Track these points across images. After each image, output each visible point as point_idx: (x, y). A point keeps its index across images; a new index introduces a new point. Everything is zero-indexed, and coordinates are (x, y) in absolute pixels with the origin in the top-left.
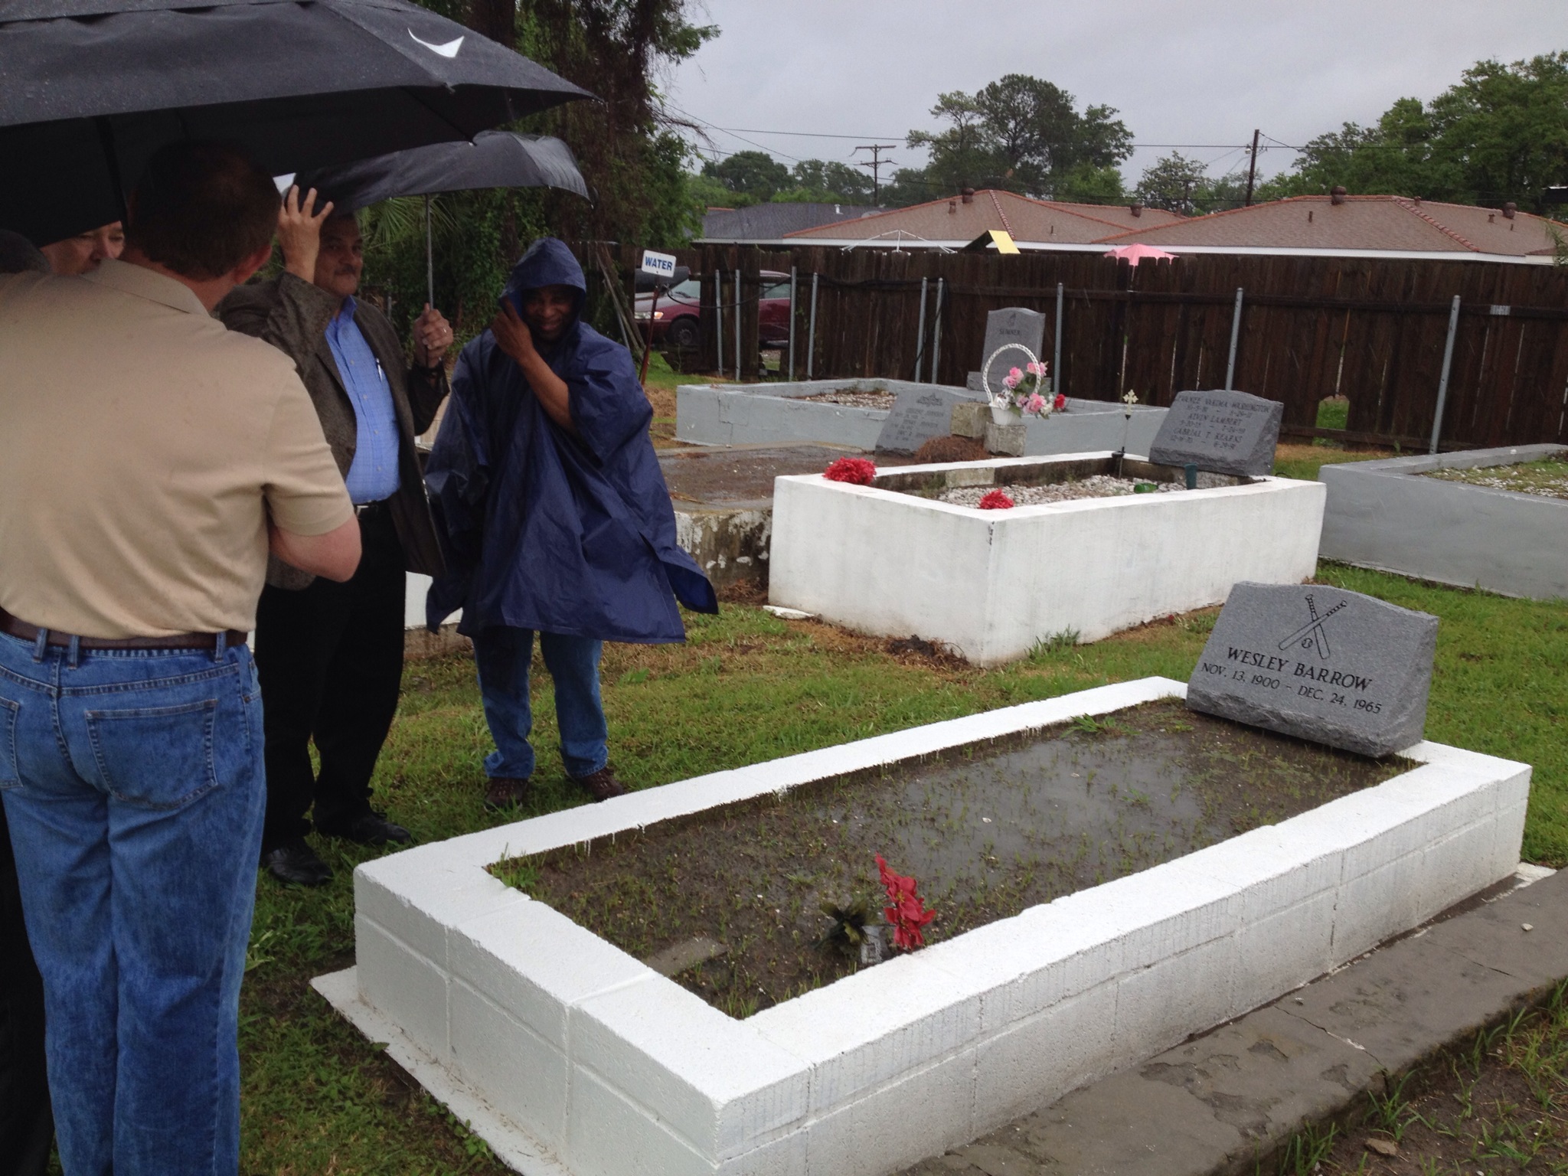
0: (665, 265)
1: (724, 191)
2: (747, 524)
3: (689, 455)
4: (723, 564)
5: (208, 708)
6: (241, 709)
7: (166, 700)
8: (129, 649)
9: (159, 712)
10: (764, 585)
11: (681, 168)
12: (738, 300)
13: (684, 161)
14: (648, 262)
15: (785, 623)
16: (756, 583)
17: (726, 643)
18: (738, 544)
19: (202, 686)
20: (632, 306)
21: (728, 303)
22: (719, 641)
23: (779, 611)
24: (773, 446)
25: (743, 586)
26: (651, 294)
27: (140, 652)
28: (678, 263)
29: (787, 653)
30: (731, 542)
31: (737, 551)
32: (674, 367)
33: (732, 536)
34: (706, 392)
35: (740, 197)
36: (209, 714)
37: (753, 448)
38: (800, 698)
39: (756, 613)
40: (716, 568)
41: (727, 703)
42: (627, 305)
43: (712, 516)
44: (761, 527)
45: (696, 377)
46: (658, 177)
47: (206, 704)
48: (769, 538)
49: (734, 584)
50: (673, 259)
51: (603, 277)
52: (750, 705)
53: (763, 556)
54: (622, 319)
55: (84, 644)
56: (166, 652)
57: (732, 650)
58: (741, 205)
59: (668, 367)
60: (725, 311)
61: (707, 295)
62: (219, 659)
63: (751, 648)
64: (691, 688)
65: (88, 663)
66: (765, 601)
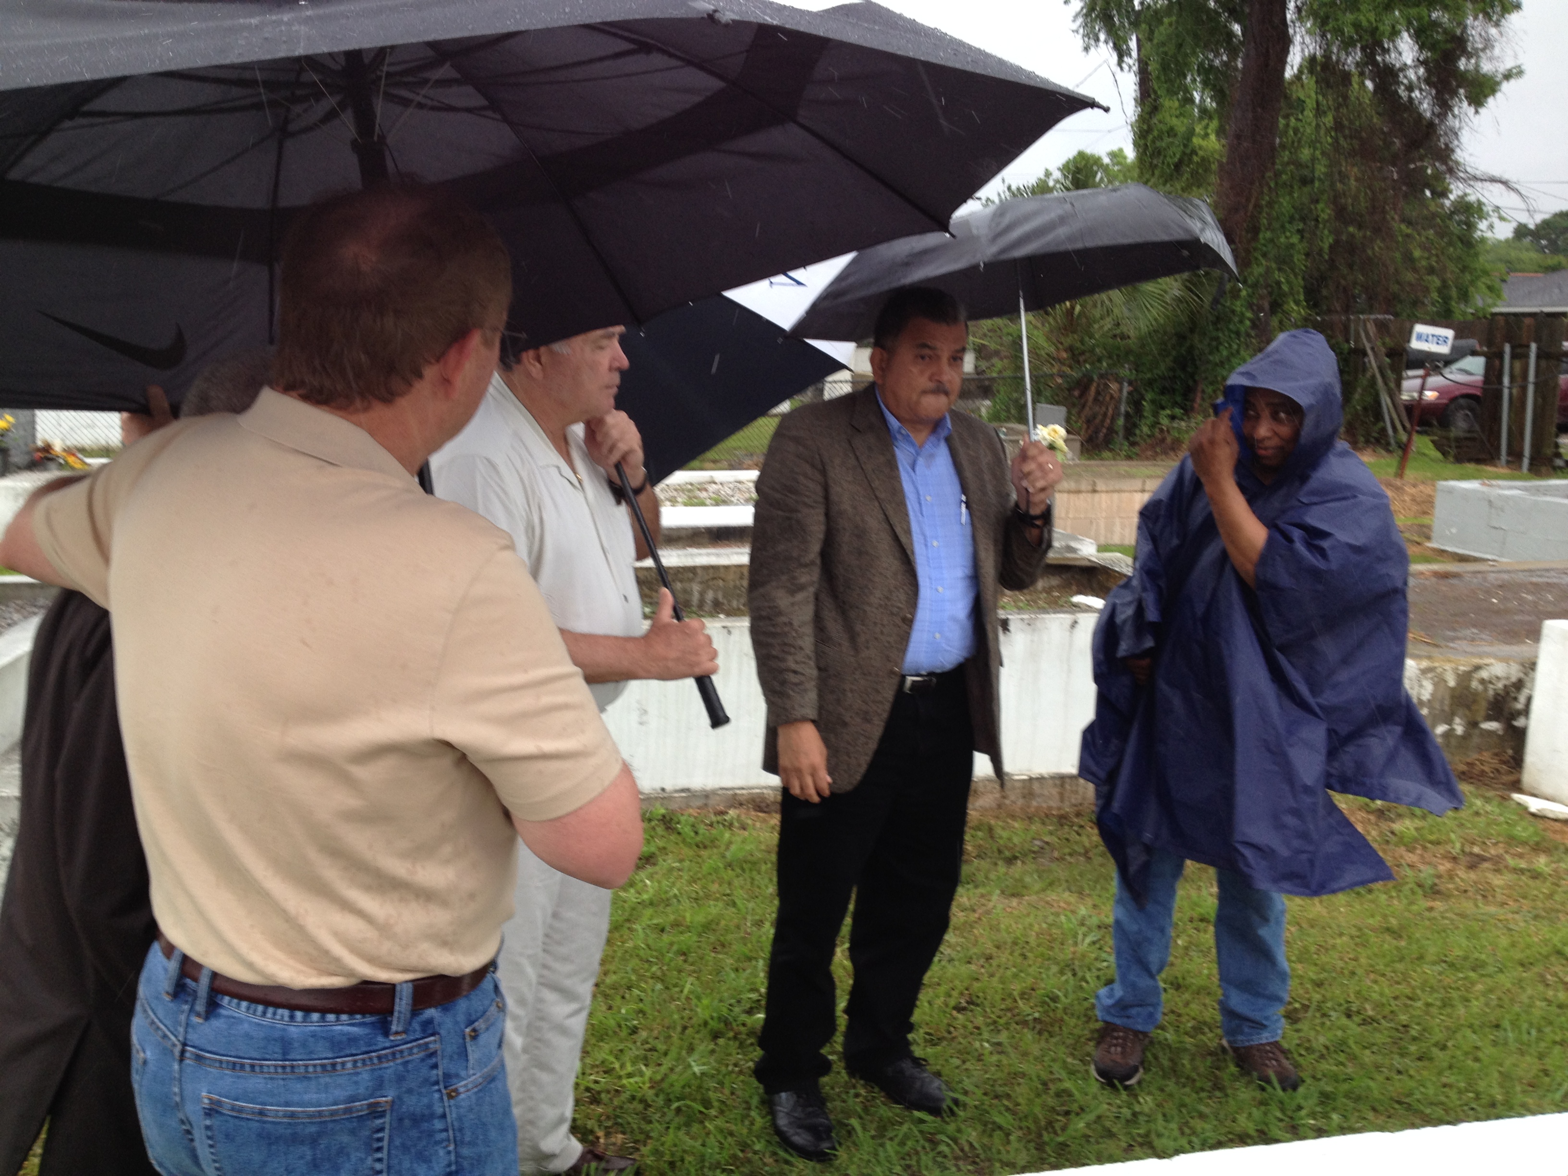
0: (1438, 340)
1: (1534, 255)
2: (1498, 678)
3: (1438, 575)
4: (1459, 730)
5: (375, 1112)
6: (439, 1111)
7: (306, 1097)
8: (267, 1003)
9: (293, 1115)
10: (1517, 761)
11: (1479, 233)
12: (1531, 377)
13: (1483, 225)
14: (1420, 337)
15: (1540, 825)
16: (1506, 758)
17: (1448, 847)
18: (1484, 705)
19: (365, 1076)
20: (1399, 385)
21: (1519, 380)
22: (1438, 843)
23: (1534, 805)
24: (1554, 566)
25: (1487, 761)
26: (1421, 372)
27: (280, 1011)
28: (1456, 337)
29: (1536, 875)
30: (1475, 701)
31: (1482, 713)
32: (1445, 454)
33: (1476, 694)
34: (1474, 491)
35: (1552, 260)
36: (379, 1122)
37: (1526, 567)
38: (1547, 957)
39: (1500, 805)
40: (1448, 735)
41: (1432, 951)
42: (1392, 385)
43: (1448, 666)
44: (1519, 685)
45: (1471, 467)
46: (1450, 244)
47: (370, 1105)
48: (1529, 699)
49: (1473, 756)
50: (1449, 333)
51: (1365, 354)
52: (1466, 958)
53: (1519, 723)
54: (1385, 400)
55: (217, 983)
56: (315, 1016)
57: (1454, 859)
58: (1554, 269)
59: (1439, 455)
60: (1515, 391)
61: (1493, 373)
62: (397, 1033)
63: (1483, 859)
64: (1385, 916)
65: (218, 1016)
66: (1517, 786)
